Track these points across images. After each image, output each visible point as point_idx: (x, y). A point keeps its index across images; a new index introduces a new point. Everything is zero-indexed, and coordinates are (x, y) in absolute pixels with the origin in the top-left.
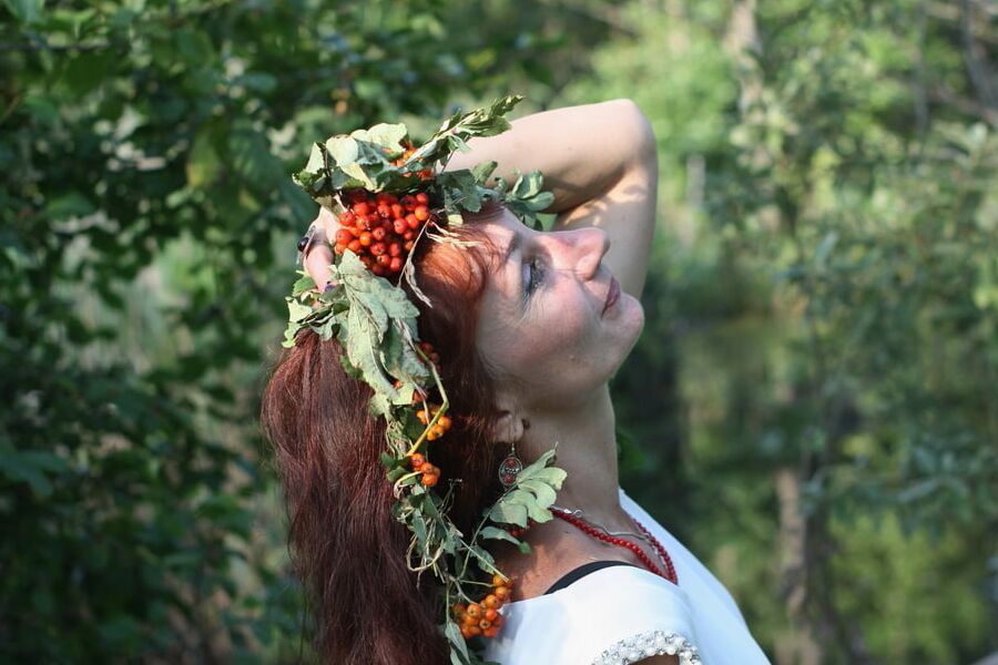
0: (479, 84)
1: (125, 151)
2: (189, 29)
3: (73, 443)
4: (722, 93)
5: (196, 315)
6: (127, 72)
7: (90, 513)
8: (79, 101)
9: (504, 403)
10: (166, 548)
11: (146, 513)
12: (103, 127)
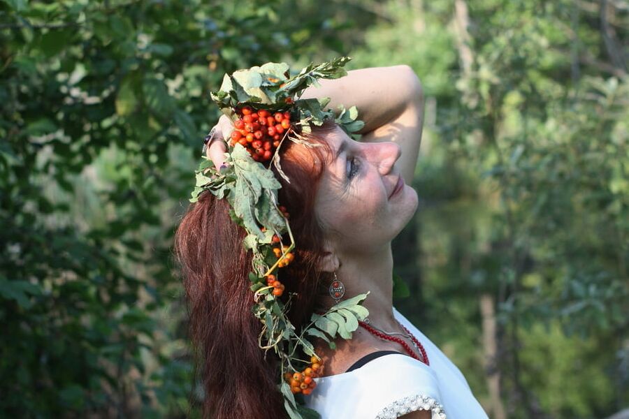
0: (300, 51)
1: (75, 92)
2: (118, 15)
3: (42, 276)
4: (447, 58)
5: (120, 195)
6: (77, 42)
7: (52, 320)
8: (47, 61)
9: (329, 247)
10: (100, 342)
11: (87, 320)
12: (61, 77)
